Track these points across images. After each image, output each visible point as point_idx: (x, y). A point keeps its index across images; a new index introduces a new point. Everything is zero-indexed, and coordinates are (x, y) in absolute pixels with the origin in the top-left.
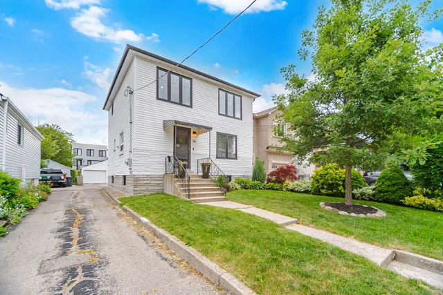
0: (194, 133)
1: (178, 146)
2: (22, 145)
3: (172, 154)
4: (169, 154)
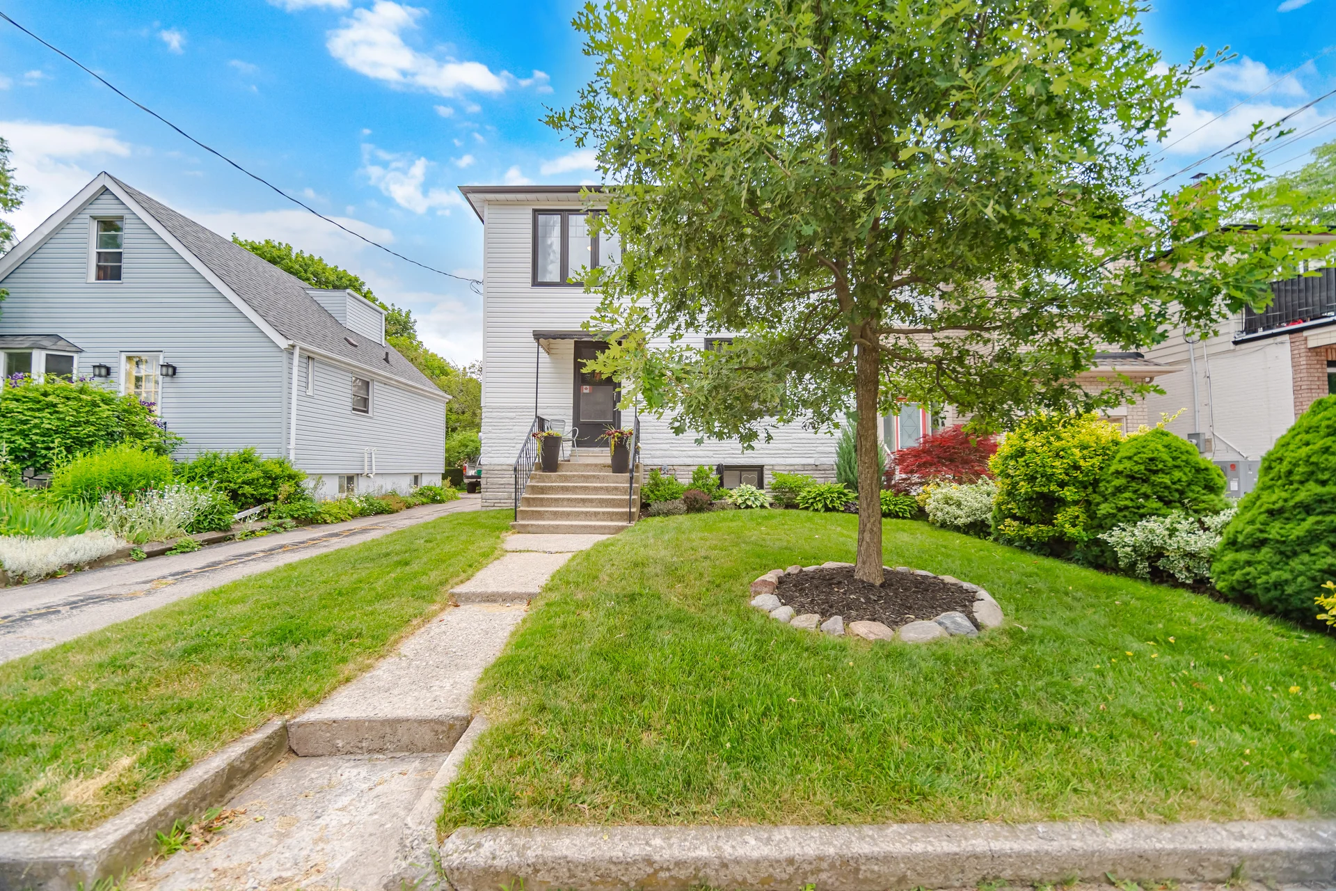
1: (588, 391)
2: (370, 414)
3: (571, 412)
4: (562, 411)
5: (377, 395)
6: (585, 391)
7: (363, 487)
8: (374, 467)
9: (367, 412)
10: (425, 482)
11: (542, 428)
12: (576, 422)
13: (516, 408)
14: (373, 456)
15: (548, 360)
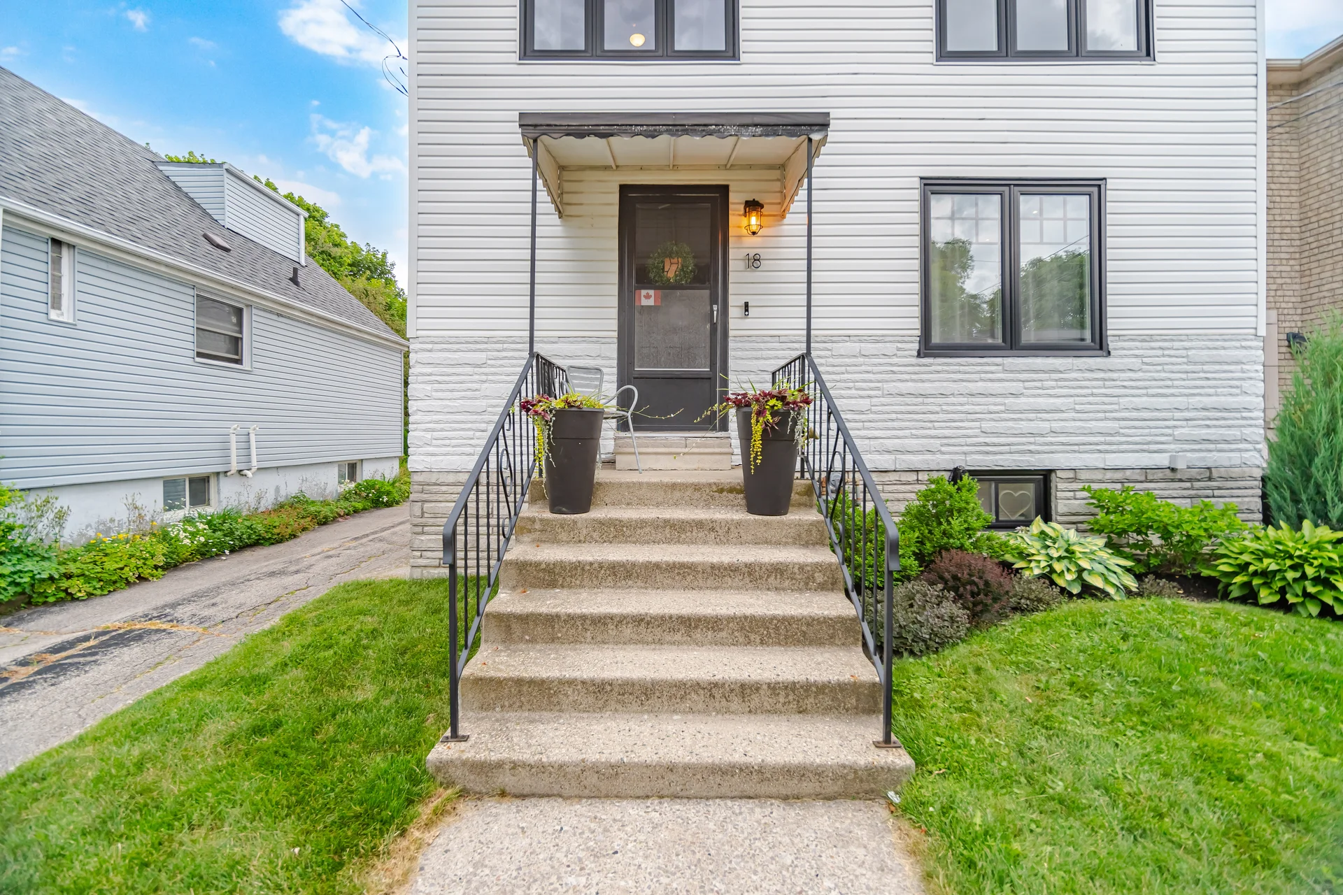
0: (753, 206)
1: (651, 302)
2: (246, 365)
3: (612, 350)
4: (593, 348)
5: (256, 330)
6: (645, 302)
7: (225, 497)
8: (254, 458)
9: (239, 362)
10: (367, 473)
11: (547, 387)
12: (626, 374)
13: (488, 340)
14: (253, 438)
15: (558, 230)
